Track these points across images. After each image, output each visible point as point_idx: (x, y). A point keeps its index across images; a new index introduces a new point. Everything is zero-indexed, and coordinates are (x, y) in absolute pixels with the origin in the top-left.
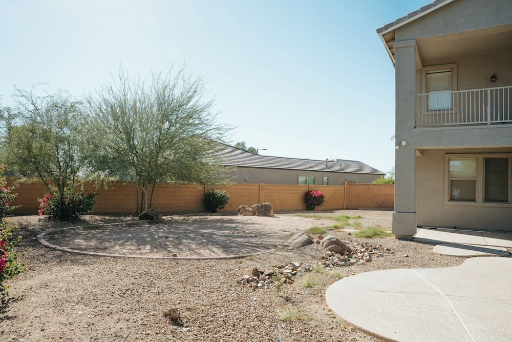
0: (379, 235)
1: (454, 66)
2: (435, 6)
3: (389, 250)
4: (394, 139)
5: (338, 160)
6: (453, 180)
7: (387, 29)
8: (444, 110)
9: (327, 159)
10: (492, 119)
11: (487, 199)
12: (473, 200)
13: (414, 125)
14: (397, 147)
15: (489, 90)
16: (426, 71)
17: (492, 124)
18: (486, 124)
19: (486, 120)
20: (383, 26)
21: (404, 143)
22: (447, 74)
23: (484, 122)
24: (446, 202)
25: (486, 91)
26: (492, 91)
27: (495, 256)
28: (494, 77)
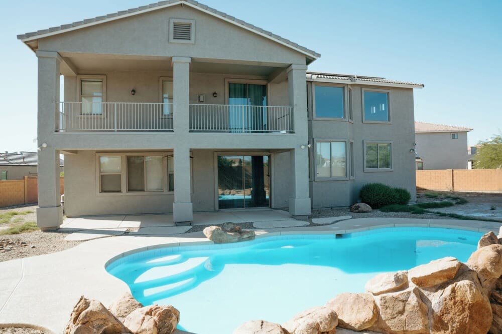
0: (27, 229)
1: (104, 77)
2: (74, 27)
3: (24, 243)
4: (37, 141)
5: (22, 153)
6: (103, 175)
7: (28, 37)
8: (97, 114)
9: (7, 152)
10: (118, 128)
11: (130, 190)
12: (120, 191)
13: (54, 129)
14: (39, 149)
15: (115, 103)
16: (80, 79)
17: (118, 131)
18: (114, 131)
19: (114, 128)
20: (24, 34)
21: (44, 145)
22: (99, 83)
23: (112, 129)
24: (98, 194)
25: (114, 105)
26: (118, 105)
27: (111, 236)
28: (134, 91)
